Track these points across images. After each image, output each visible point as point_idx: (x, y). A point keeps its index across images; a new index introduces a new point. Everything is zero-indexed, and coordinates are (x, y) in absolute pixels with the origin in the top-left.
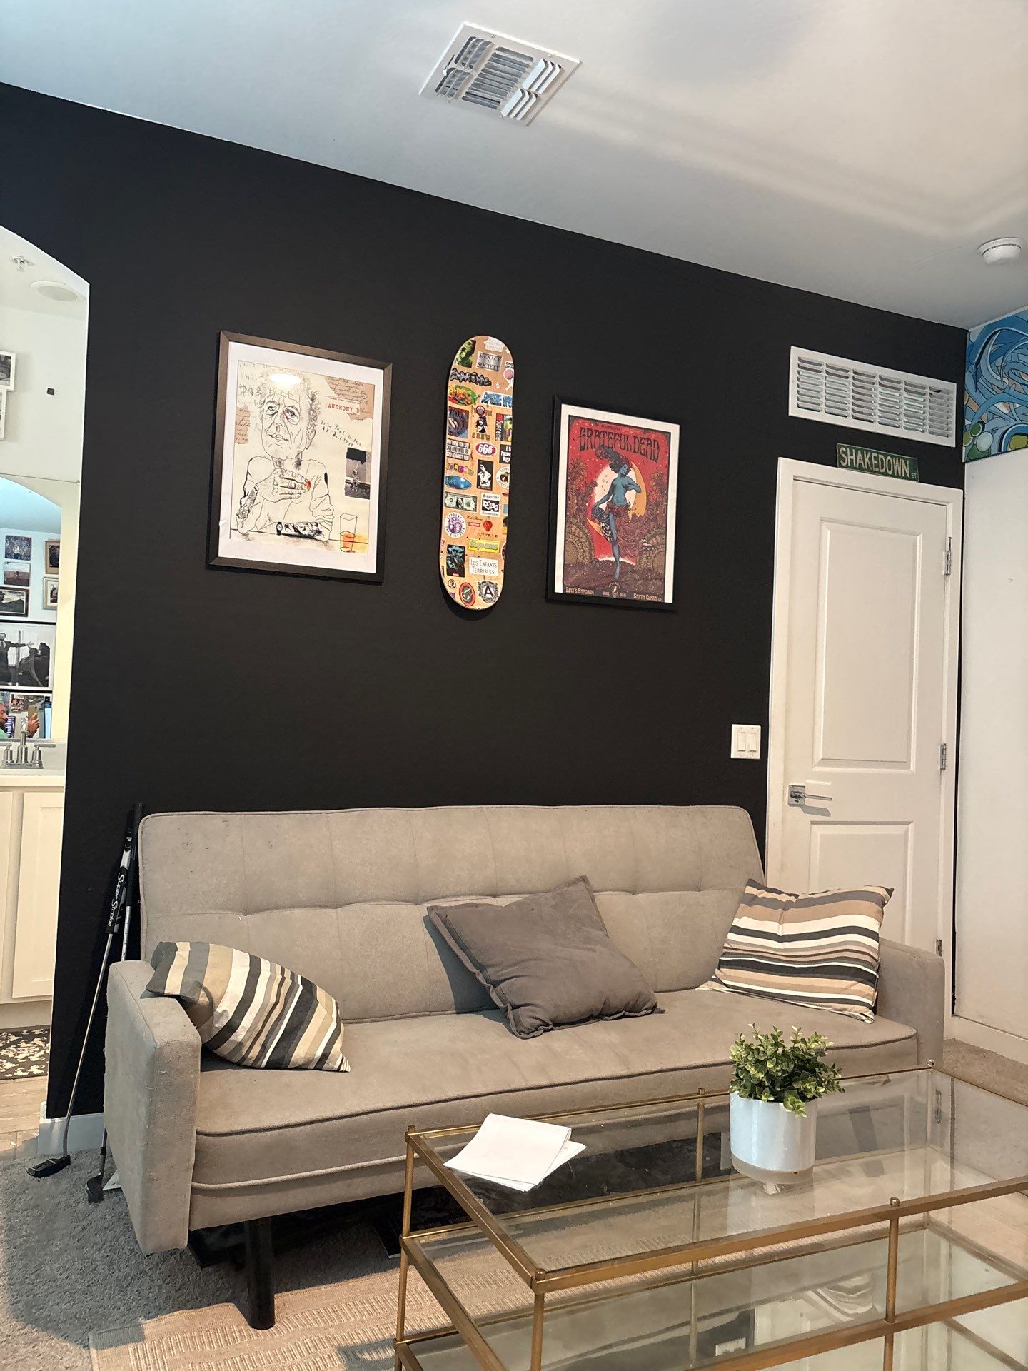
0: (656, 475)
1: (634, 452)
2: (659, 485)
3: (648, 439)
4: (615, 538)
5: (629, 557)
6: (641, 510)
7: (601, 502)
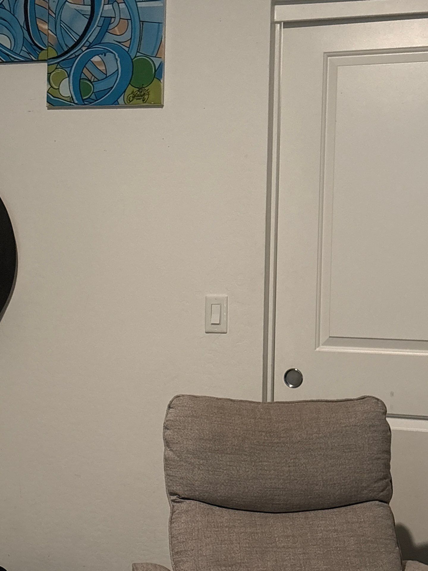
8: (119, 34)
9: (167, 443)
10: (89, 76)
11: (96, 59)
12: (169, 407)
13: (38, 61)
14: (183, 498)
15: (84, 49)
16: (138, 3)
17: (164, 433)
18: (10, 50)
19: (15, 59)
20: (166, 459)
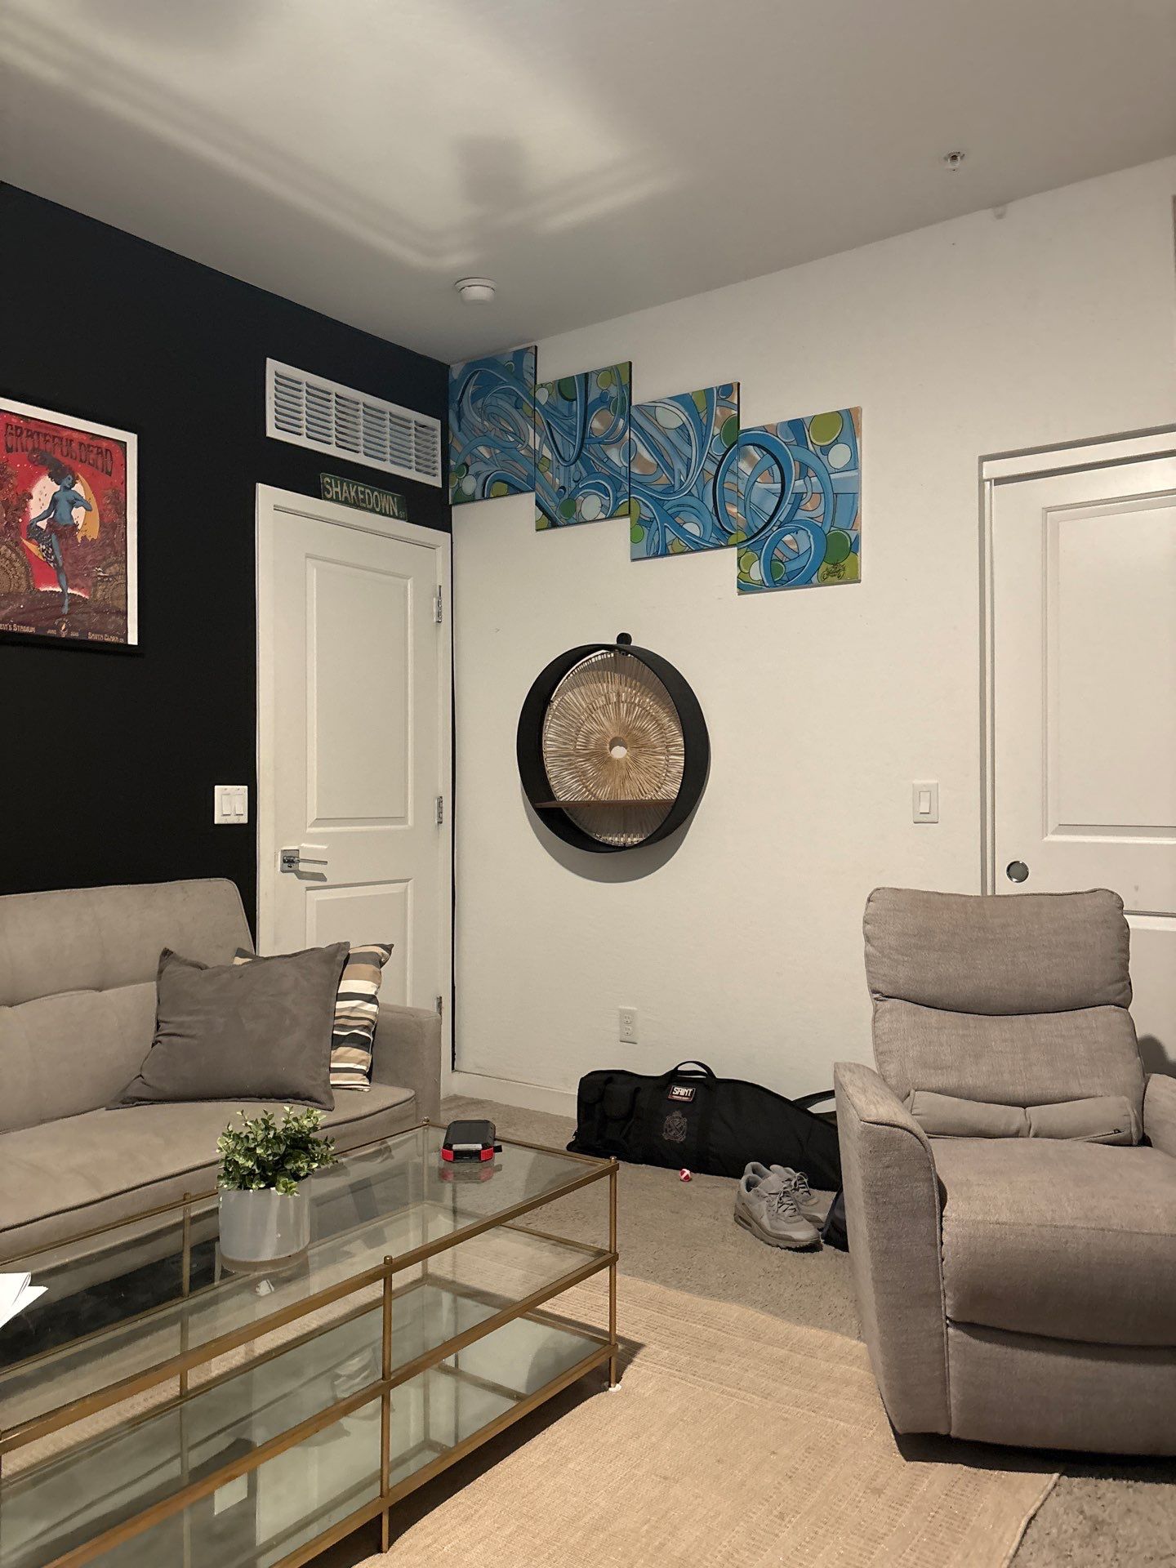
0: (110, 492)
1: (81, 460)
2: (114, 503)
3: (99, 448)
4: (61, 564)
5: (80, 588)
6: (93, 532)
7: (40, 519)
8: (811, 509)
9: (868, 939)
10: (780, 556)
11: (788, 538)
12: (869, 900)
13: (728, 546)
14: (887, 997)
15: (775, 528)
16: (831, 475)
17: (864, 927)
18: (699, 538)
19: (704, 546)
20: (867, 955)
